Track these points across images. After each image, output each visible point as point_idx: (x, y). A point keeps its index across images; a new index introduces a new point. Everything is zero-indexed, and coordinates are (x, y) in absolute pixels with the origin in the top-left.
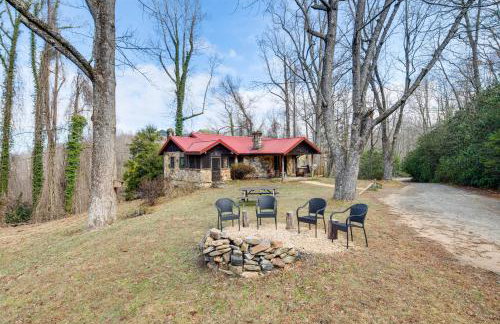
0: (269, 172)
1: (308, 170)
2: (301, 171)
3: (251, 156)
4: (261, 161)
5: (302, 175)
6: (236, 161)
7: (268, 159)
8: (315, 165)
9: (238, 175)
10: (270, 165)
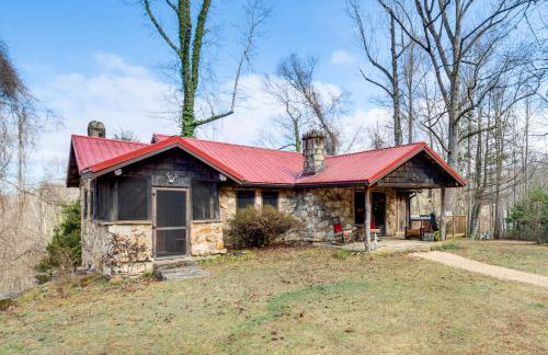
0: (338, 227)
1: (432, 225)
2: (417, 227)
3: (297, 191)
4: (321, 203)
5: (418, 236)
6: (259, 200)
7: (339, 198)
8: (448, 214)
9: (250, 238)
10: (345, 212)
